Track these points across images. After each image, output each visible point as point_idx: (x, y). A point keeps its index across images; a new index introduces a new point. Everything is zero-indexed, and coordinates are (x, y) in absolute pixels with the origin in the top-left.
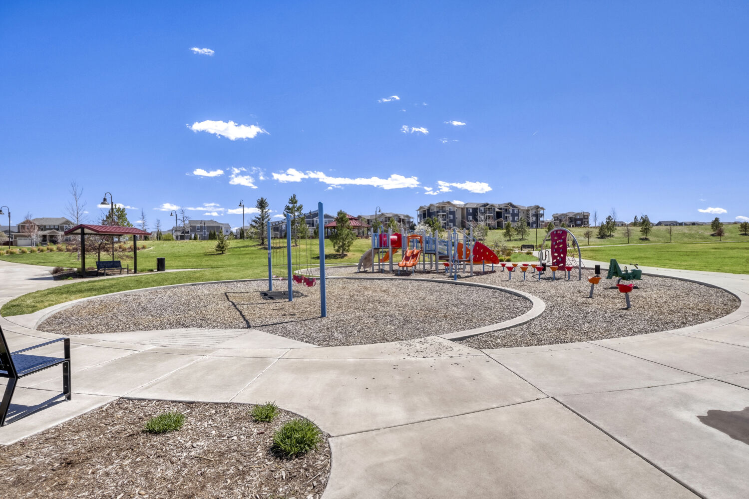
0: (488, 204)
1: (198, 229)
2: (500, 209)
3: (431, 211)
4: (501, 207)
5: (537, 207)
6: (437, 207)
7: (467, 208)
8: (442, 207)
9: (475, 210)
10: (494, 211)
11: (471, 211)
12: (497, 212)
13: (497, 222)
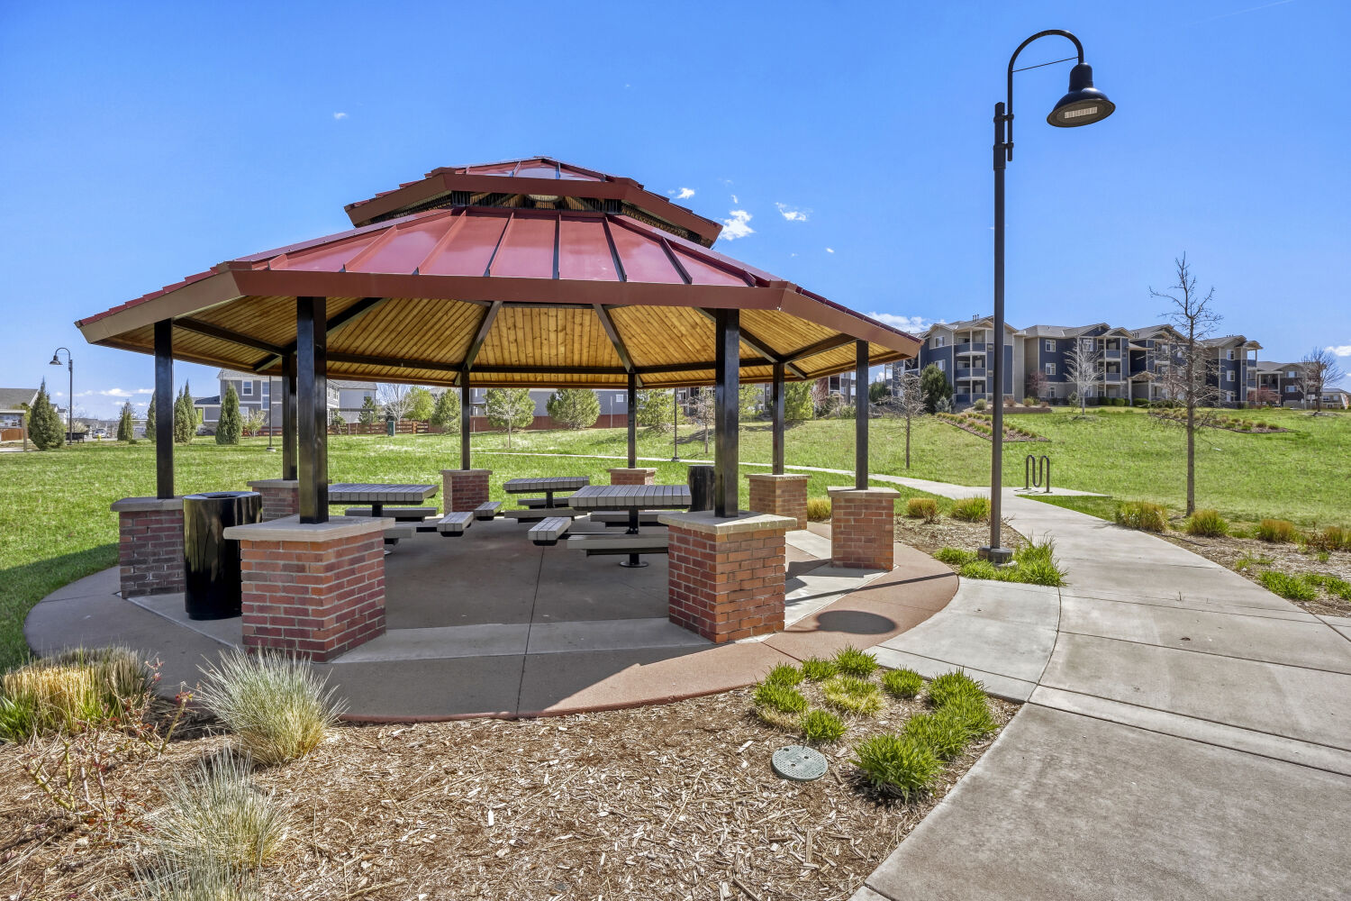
0: (1104, 329)
1: (248, 391)
2: (1141, 343)
3: (933, 347)
4: (1141, 337)
5: (1240, 342)
6: (957, 333)
7: (1043, 339)
8: (975, 333)
9: (1066, 345)
10: (1126, 349)
11: (1053, 349)
12: (1134, 353)
13: (1133, 382)
